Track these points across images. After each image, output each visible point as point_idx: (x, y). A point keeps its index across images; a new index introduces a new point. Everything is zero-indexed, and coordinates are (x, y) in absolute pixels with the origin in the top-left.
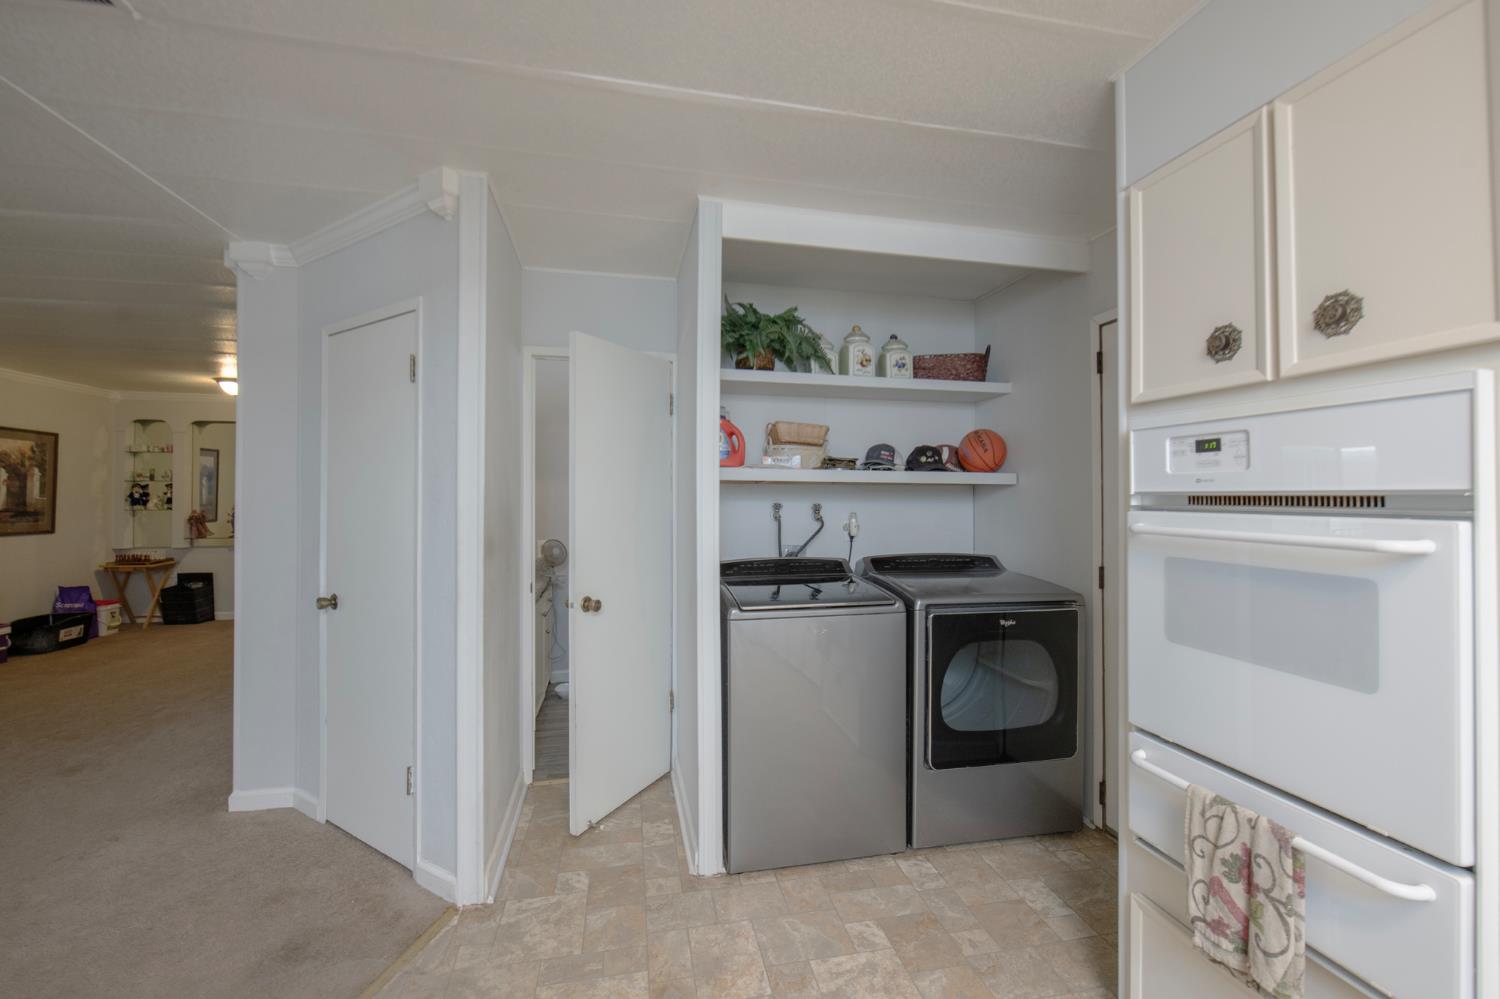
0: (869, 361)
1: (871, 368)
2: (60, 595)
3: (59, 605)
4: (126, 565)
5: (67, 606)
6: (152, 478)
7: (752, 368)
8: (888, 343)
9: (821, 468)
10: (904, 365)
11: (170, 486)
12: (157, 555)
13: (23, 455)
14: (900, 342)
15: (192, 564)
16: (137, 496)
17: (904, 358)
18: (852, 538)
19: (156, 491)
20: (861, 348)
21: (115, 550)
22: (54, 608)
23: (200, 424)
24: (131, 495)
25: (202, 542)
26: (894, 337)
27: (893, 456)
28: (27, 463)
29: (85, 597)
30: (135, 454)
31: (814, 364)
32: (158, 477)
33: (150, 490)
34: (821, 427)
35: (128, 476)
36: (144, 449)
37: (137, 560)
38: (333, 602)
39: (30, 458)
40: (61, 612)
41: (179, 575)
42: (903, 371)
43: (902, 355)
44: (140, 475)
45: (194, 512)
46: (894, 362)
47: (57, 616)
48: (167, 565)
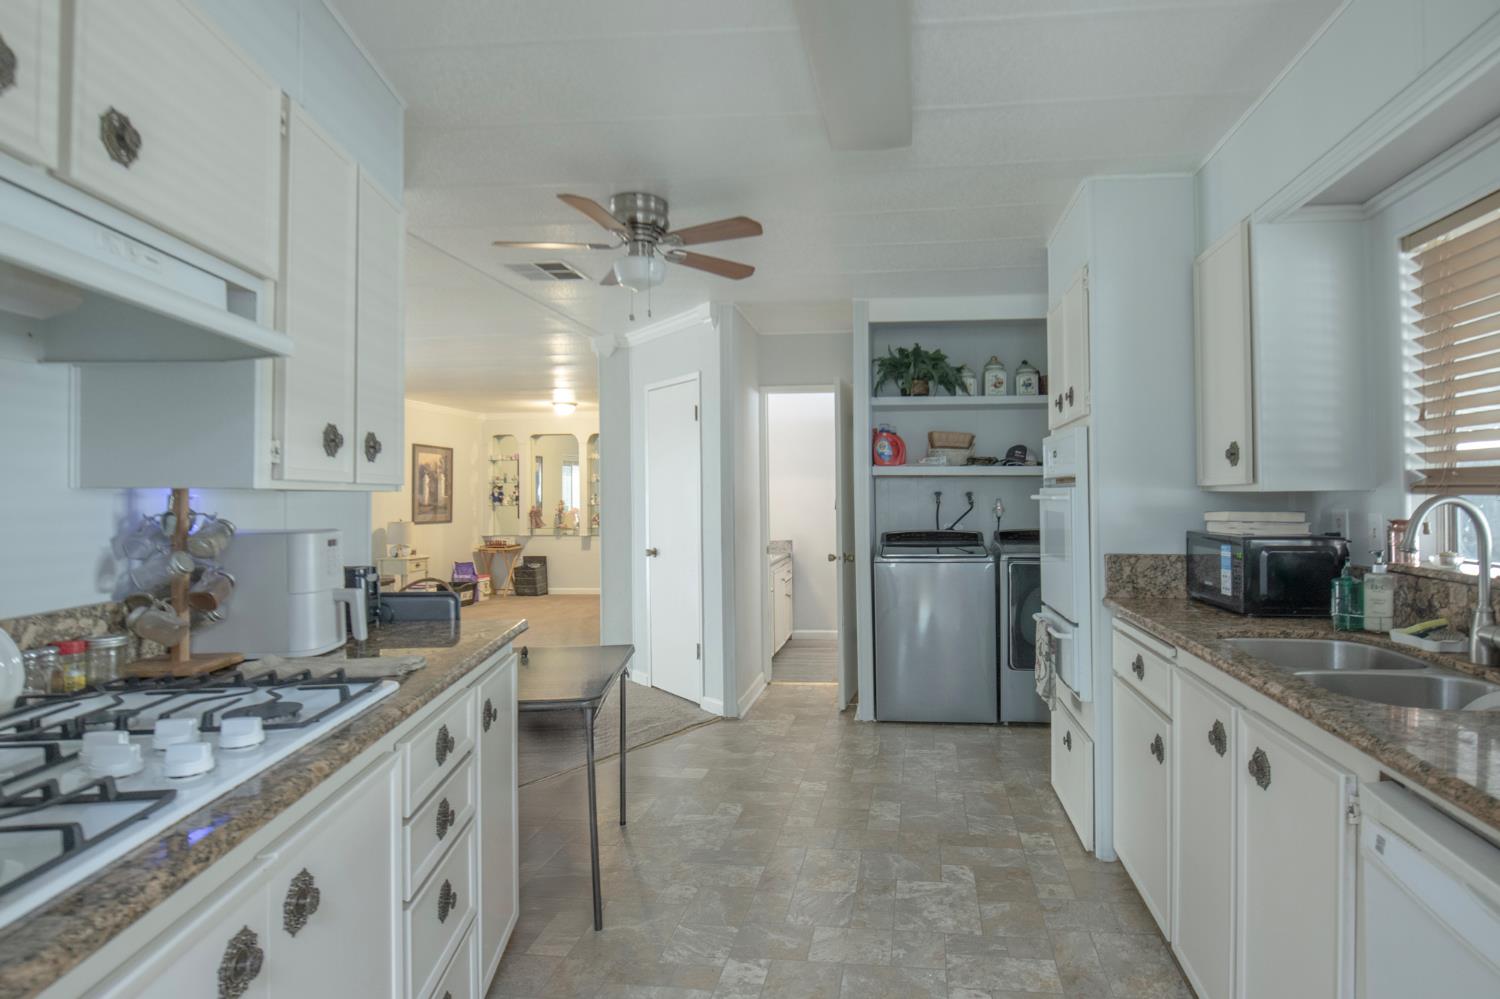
0: (1001, 383)
1: (1003, 388)
2: (457, 569)
3: (456, 576)
4: (493, 549)
5: (461, 577)
6: (505, 480)
7: (909, 395)
8: (1020, 368)
9: (967, 465)
10: (1030, 385)
11: (517, 487)
12: (511, 541)
13: (436, 464)
14: (1030, 367)
15: (532, 549)
16: (496, 495)
17: (1030, 379)
18: (999, 518)
19: (508, 490)
20: (994, 374)
21: (484, 537)
22: (453, 579)
23: (536, 437)
24: (493, 495)
25: (538, 531)
26: (1025, 363)
27: (1025, 455)
28: (438, 470)
29: (470, 570)
30: (494, 462)
31: (958, 390)
32: (509, 480)
33: (504, 491)
34: (965, 434)
35: (490, 479)
36: (500, 457)
37: (499, 545)
38: (654, 553)
39: (440, 467)
40: (456, 581)
41: (525, 558)
42: (1029, 389)
43: (1028, 377)
44: (498, 479)
45: (533, 507)
46: (1022, 383)
47: (455, 585)
48: (516, 550)
